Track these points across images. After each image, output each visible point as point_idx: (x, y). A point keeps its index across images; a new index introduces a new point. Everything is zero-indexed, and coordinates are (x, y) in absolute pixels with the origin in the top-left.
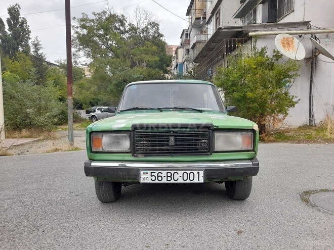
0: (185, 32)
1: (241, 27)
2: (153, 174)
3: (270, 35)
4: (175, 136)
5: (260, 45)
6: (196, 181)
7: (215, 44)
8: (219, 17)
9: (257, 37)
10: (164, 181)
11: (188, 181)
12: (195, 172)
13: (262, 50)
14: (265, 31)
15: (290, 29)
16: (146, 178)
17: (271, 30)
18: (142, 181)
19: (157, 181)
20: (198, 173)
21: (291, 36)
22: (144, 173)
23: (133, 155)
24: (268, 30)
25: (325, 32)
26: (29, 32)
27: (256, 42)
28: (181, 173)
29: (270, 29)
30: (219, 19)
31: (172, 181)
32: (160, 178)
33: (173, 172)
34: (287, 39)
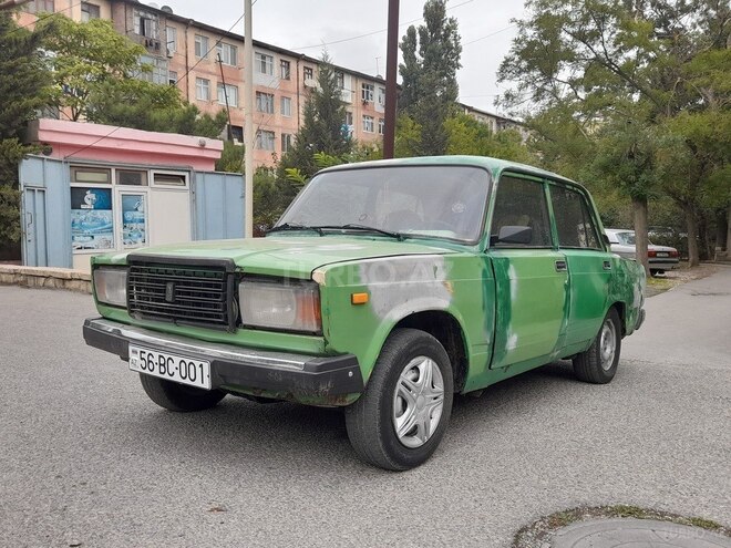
2: (143, 356)
4: (174, 283)
6: (197, 383)
10: (157, 373)
11: (187, 381)
12: (197, 363)
16: (134, 361)
19: (149, 372)
20: (201, 366)
22: (133, 351)
23: (130, 314)
26: (459, 49)
28: (177, 360)
31: (166, 376)
32: (151, 366)
33: (167, 357)
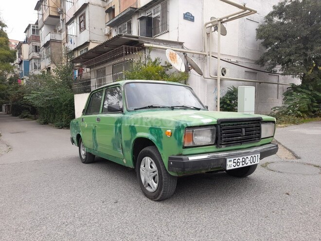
0: (31, 28)
1: (137, 38)
2: (235, 161)
3: (159, 48)
4: (245, 128)
5: (153, 56)
6: (256, 163)
7: (107, 48)
8: (84, 21)
9: (150, 49)
10: (241, 166)
11: (252, 164)
13: (156, 60)
14: (155, 44)
15: (171, 46)
16: (230, 165)
17: (159, 45)
18: (228, 168)
19: (237, 167)
20: (258, 155)
21: (174, 52)
22: (229, 161)
23: (217, 147)
24: (157, 44)
25: (192, 53)
27: (149, 52)
28: (249, 157)
29: (158, 43)
30: (85, 23)
31: (245, 165)
32: (238, 164)
33: (246, 157)
34: (172, 54)
